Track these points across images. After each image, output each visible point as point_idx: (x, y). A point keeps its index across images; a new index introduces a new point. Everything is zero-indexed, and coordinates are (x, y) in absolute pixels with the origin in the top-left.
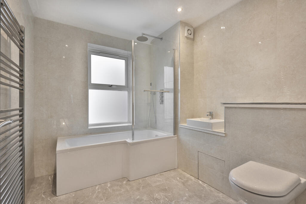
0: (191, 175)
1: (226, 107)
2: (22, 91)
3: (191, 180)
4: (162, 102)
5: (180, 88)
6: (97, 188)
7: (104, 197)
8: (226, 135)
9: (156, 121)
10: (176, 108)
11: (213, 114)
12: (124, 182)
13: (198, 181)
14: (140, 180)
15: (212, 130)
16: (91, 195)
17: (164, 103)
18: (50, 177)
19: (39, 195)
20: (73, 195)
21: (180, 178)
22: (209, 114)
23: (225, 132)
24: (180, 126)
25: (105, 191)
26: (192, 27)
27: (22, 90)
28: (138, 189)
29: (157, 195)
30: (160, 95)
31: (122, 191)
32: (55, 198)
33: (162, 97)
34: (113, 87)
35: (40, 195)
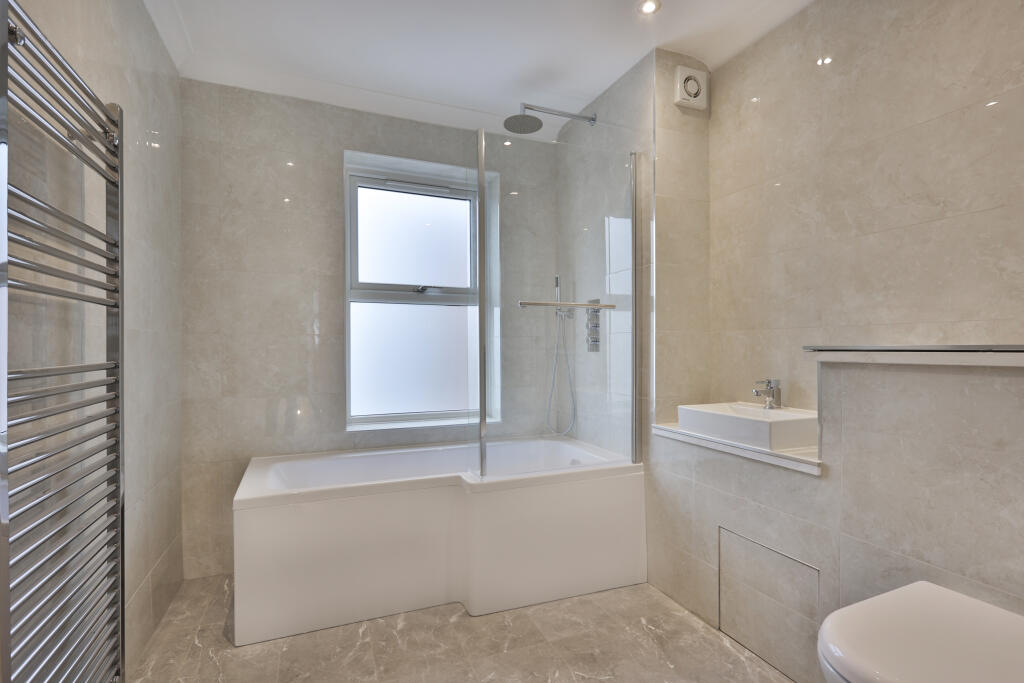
0: (692, 612)
1: (824, 365)
2: (115, 310)
3: (694, 631)
4: (595, 343)
5: (654, 293)
6: (361, 631)
7: (379, 665)
8: (822, 471)
9: (575, 410)
10: (641, 366)
11: (779, 390)
12: (453, 619)
13: (718, 637)
14: (507, 615)
15: (771, 448)
16: (340, 652)
17: (601, 348)
18: (227, 581)
19: (186, 635)
20: (285, 649)
21: (650, 621)
22: (763, 387)
23: (820, 457)
24: (654, 431)
25: (384, 643)
26: (701, 66)
27: (116, 306)
28: (496, 648)
29: (557, 675)
30: (589, 320)
31: (439, 651)
32: (229, 652)
33: (595, 327)
34: (429, 293)
35: (188, 638)
